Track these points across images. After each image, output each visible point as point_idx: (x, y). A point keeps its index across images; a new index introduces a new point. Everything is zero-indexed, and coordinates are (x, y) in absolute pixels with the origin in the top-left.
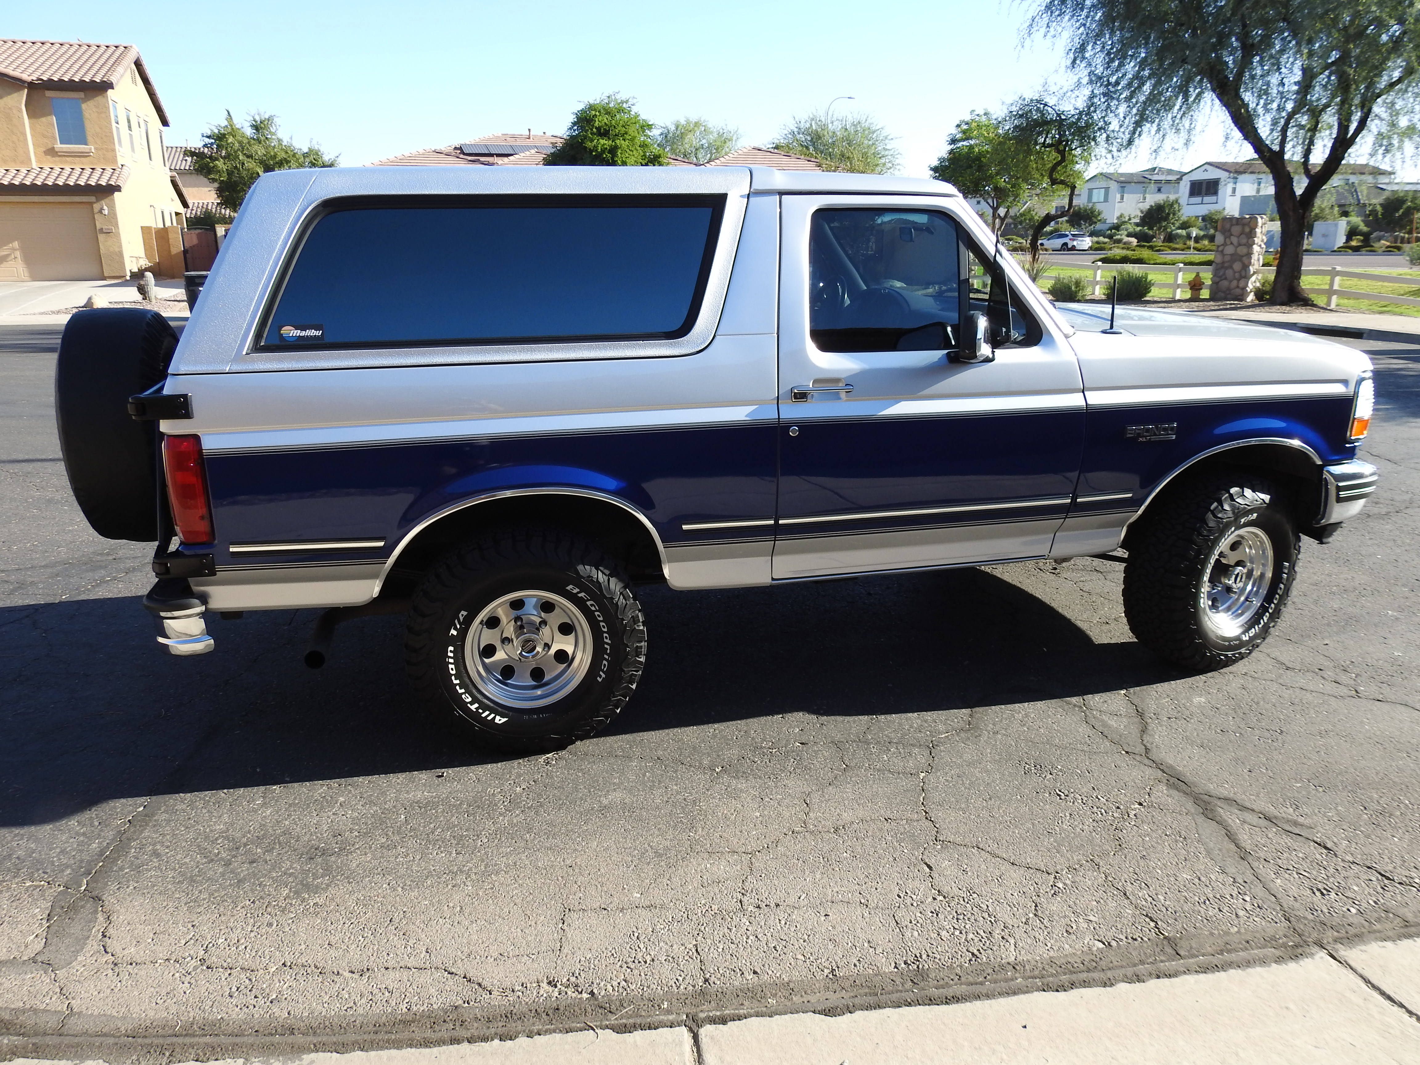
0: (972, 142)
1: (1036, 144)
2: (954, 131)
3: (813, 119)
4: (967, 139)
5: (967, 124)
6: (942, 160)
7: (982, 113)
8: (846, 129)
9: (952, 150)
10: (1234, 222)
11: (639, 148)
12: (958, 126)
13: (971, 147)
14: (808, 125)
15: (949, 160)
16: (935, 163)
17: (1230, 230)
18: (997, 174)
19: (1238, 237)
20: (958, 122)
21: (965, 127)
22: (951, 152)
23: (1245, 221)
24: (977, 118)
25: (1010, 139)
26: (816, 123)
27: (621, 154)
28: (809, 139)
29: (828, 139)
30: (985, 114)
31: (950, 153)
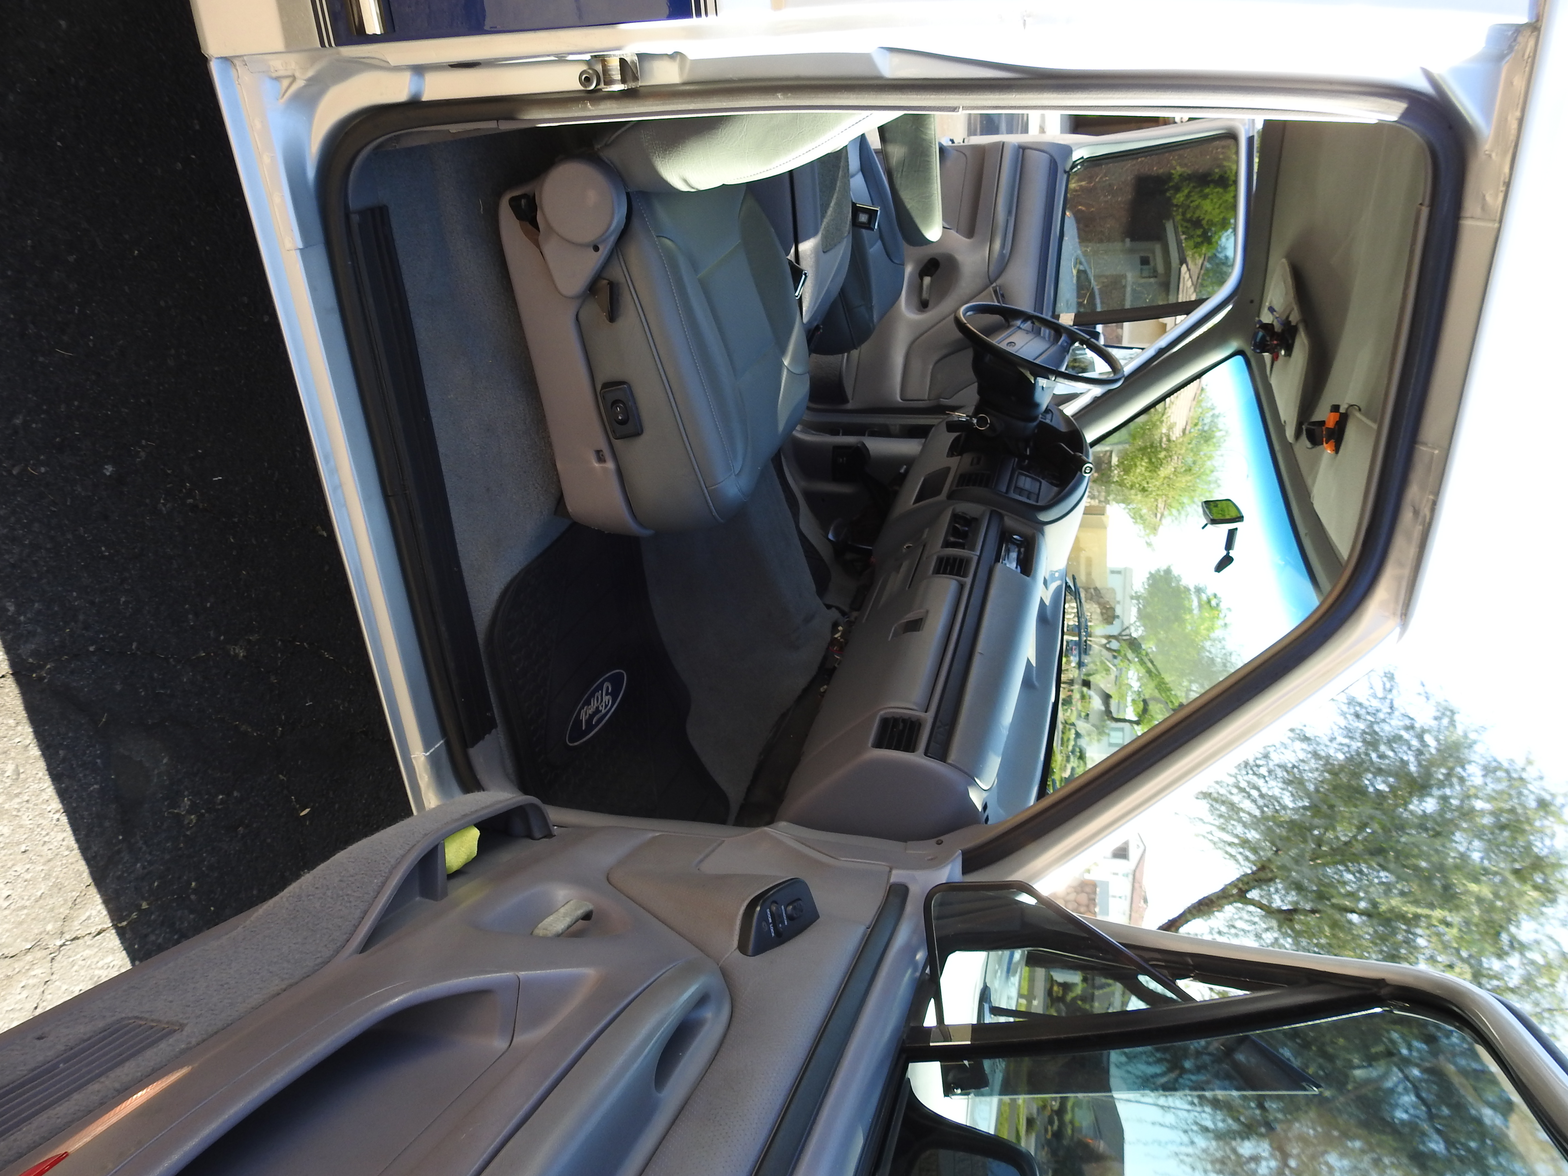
0: (1196, 611)
1: (1191, 682)
2: (1210, 592)
3: (1227, 432)
4: (1200, 606)
5: (1218, 605)
6: (1178, 580)
7: (1227, 620)
8: (1212, 471)
9: (1189, 590)
10: (1092, 896)
11: (1221, 216)
12: (1215, 596)
13: (1191, 611)
14: (1220, 426)
15: (1178, 587)
16: (1175, 572)
17: (1083, 891)
18: (1159, 640)
19: (1075, 901)
20: (1219, 595)
21: (1214, 603)
22: (1187, 590)
23: (1092, 907)
24: (1222, 615)
25: (1198, 654)
26: (1223, 436)
27: (1218, 192)
28: (1206, 428)
29: (1205, 449)
30: (1226, 625)
31: (1185, 587)
